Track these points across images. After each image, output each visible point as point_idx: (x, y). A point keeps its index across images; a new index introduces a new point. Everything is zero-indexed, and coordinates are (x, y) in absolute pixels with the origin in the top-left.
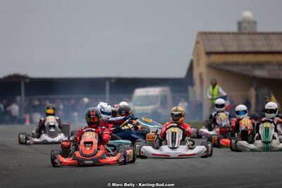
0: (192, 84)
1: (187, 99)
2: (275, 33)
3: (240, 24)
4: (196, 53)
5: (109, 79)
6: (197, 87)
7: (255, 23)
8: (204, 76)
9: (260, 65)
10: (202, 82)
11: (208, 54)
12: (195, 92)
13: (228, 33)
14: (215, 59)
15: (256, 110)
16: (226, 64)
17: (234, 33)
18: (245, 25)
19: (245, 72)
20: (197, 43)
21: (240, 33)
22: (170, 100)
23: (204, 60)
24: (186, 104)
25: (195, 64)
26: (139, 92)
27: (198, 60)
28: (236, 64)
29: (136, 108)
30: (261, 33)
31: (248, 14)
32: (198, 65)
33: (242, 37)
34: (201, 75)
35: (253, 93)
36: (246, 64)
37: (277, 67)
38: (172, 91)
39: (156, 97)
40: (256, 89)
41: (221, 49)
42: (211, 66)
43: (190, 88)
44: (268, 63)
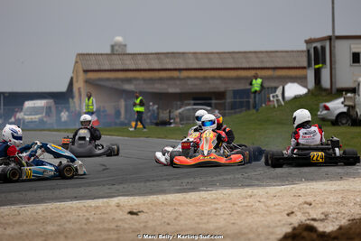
0: (73, 98)
1: (68, 109)
2: (140, 54)
3: (112, 47)
4: (75, 71)
5: (3, 93)
6: (76, 100)
7: (125, 46)
8: (82, 90)
9: (129, 80)
10: (80, 95)
11: (86, 71)
12: (75, 103)
13: (102, 54)
14: (91, 76)
15: (126, 118)
16: (100, 79)
17: (107, 54)
18: (116, 48)
19: (116, 87)
20: (76, 62)
21: (113, 54)
22: (53, 110)
23: (82, 77)
24: (67, 113)
25: (74, 80)
26: (28, 104)
27: (77, 77)
28: (108, 79)
29: (26, 117)
30: (129, 54)
31: (119, 39)
32: (77, 81)
33: (114, 57)
34: (79, 89)
35: (122, 103)
36: (116, 79)
37: (142, 82)
38: (56, 103)
39: (43, 107)
40: (125, 101)
41: (96, 67)
42: (87, 82)
43: (71, 100)
44: (136, 79)
